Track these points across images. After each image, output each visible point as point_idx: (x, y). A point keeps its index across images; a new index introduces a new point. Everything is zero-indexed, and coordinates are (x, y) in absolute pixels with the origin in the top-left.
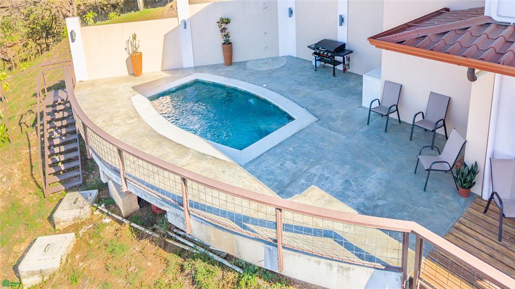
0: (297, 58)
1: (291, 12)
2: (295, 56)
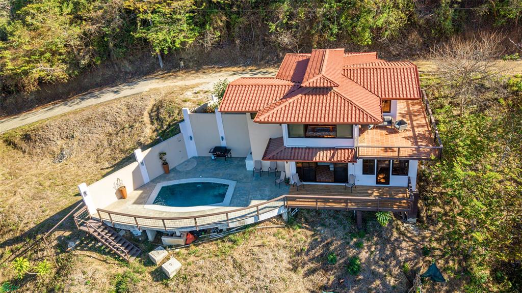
0: (199, 157)
1: (191, 138)
2: (197, 156)
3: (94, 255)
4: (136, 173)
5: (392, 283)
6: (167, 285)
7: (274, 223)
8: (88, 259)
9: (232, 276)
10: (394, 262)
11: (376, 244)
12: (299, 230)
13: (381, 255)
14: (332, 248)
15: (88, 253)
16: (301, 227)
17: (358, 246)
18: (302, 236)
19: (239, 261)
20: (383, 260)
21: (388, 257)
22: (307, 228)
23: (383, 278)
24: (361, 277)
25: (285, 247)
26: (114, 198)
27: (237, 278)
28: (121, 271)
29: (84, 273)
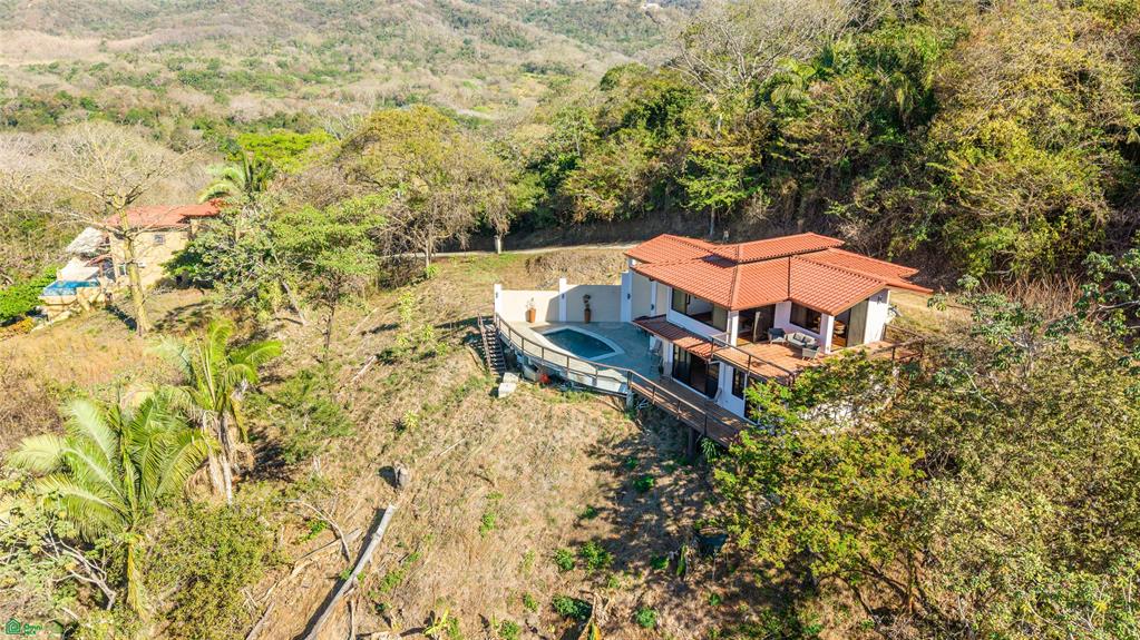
1: (629, 296)
2: (630, 322)
3: (476, 355)
4: (554, 303)
5: (670, 529)
6: (492, 401)
7: (614, 402)
8: (470, 356)
9: (537, 423)
10: (693, 513)
11: (691, 481)
12: (629, 421)
13: (684, 494)
14: (640, 455)
15: (472, 351)
16: (632, 419)
17: (669, 470)
18: (626, 427)
19: (553, 412)
20: (683, 502)
21: (691, 503)
22: (637, 424)
23: (665, 516)
24: (643, 500)
25: (600, 427)
26: (523, 318)
27: (540, 427)
28: (480, 376)
29: (457, 363)
